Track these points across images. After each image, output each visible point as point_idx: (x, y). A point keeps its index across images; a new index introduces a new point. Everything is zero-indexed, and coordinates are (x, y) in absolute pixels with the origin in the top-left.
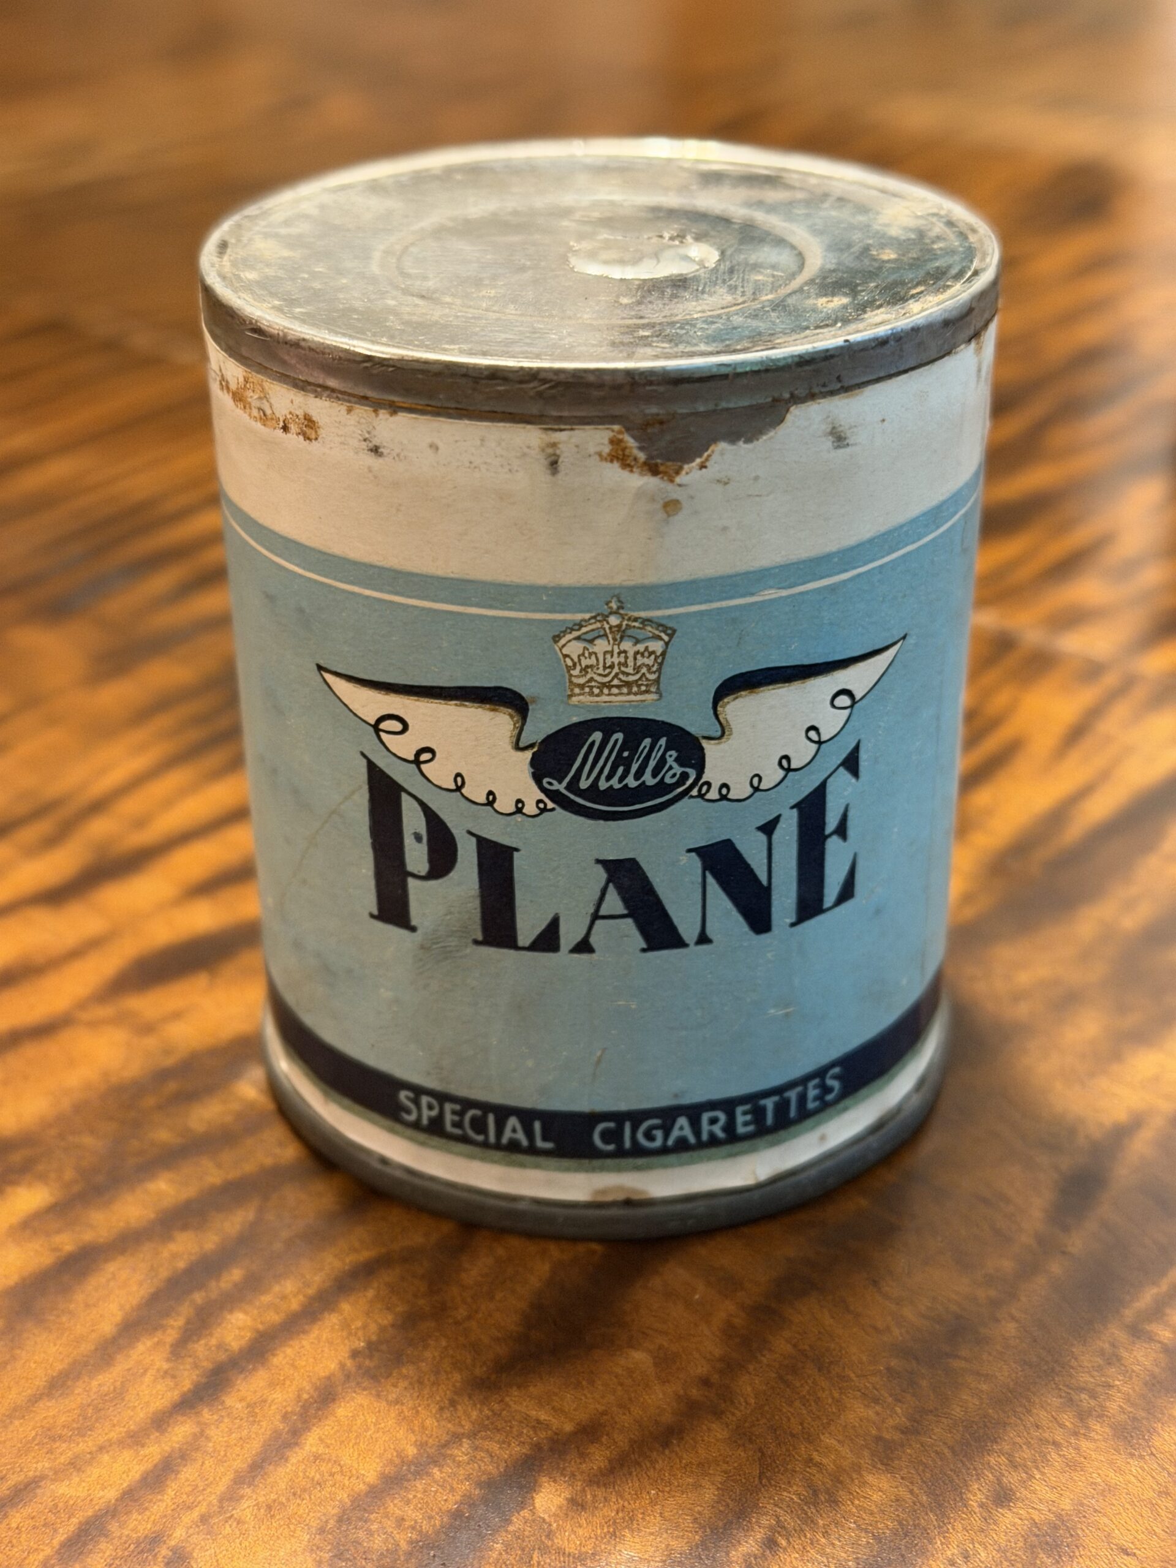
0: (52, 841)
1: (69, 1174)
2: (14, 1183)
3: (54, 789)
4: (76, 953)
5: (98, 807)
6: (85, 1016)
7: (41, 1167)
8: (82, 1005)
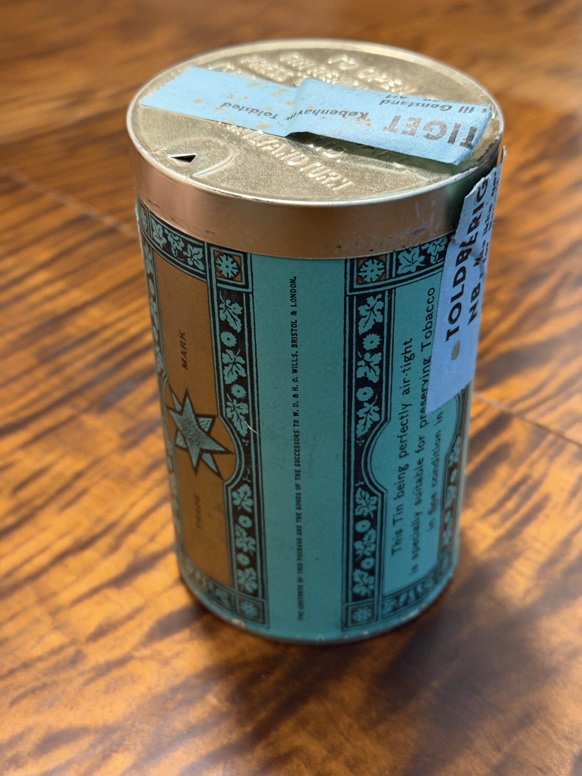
5: (132, 528)
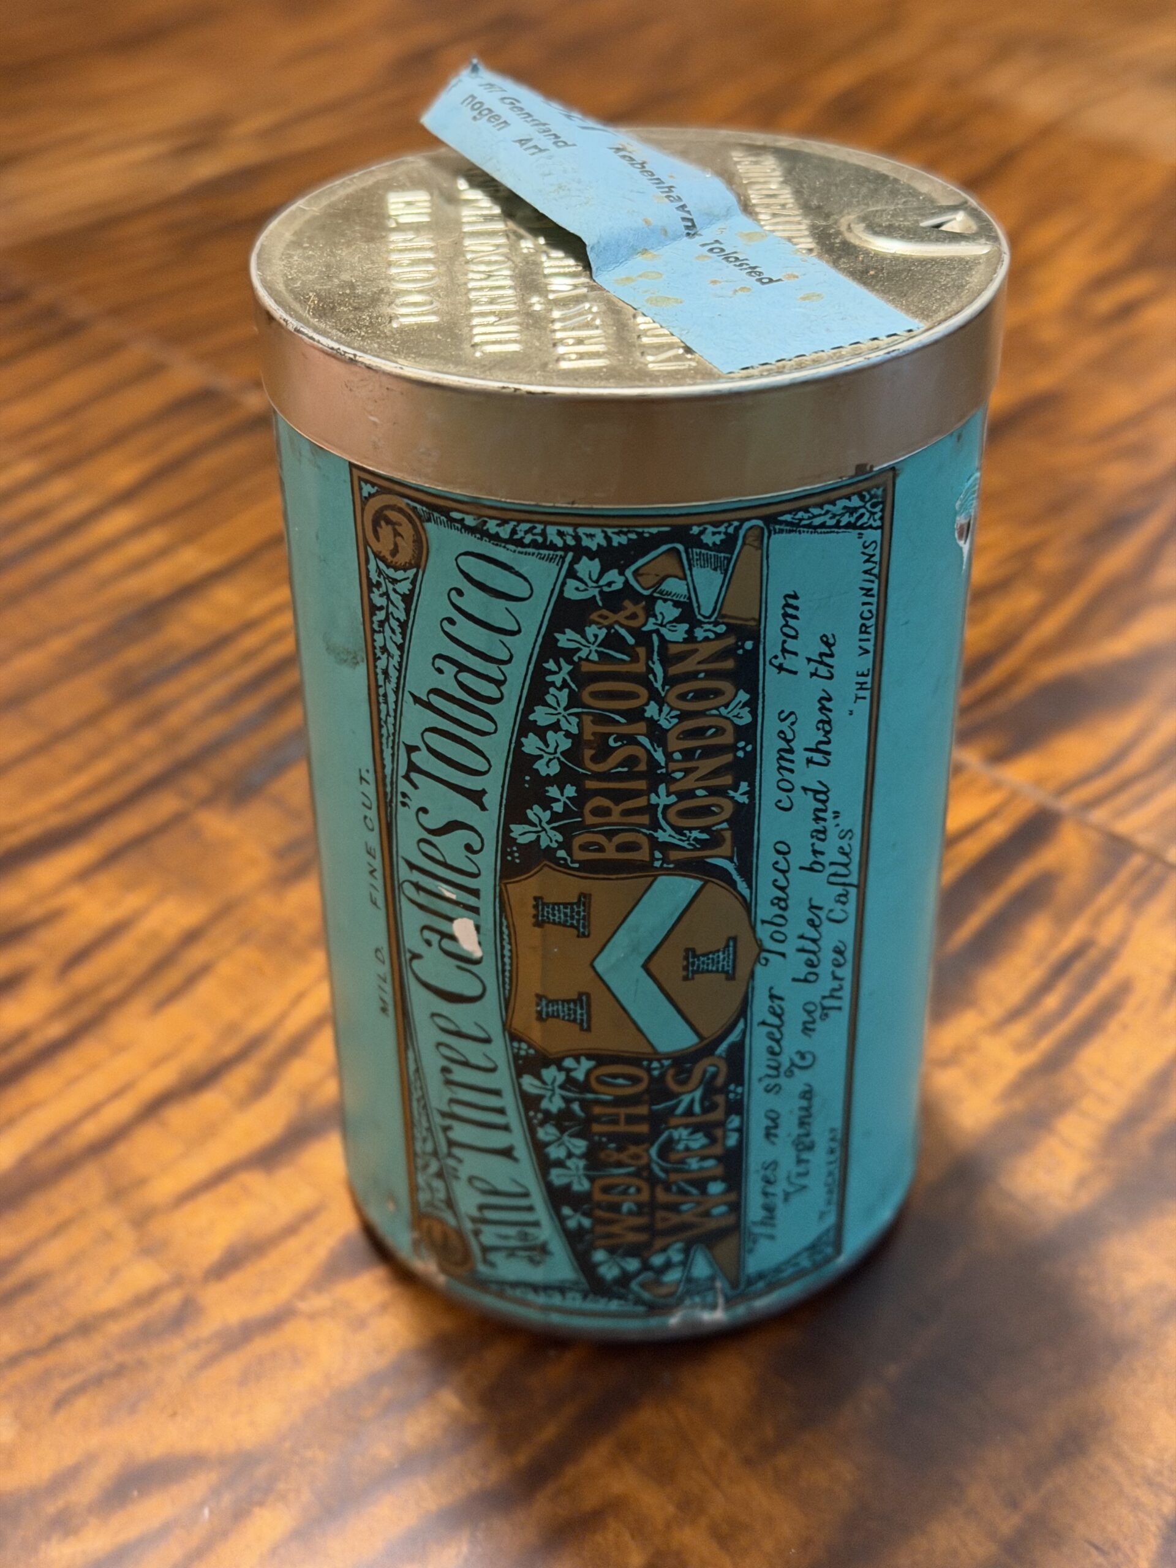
0: (260, 1089)
1: (306, 1496)
2: (261, 1504)
3: (255, 1025)
4: (291, 1230)
5: (296, 1047)
6: (303, 1306)
7: (281, 1486)
8: (301, 1295)
